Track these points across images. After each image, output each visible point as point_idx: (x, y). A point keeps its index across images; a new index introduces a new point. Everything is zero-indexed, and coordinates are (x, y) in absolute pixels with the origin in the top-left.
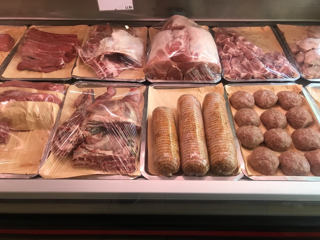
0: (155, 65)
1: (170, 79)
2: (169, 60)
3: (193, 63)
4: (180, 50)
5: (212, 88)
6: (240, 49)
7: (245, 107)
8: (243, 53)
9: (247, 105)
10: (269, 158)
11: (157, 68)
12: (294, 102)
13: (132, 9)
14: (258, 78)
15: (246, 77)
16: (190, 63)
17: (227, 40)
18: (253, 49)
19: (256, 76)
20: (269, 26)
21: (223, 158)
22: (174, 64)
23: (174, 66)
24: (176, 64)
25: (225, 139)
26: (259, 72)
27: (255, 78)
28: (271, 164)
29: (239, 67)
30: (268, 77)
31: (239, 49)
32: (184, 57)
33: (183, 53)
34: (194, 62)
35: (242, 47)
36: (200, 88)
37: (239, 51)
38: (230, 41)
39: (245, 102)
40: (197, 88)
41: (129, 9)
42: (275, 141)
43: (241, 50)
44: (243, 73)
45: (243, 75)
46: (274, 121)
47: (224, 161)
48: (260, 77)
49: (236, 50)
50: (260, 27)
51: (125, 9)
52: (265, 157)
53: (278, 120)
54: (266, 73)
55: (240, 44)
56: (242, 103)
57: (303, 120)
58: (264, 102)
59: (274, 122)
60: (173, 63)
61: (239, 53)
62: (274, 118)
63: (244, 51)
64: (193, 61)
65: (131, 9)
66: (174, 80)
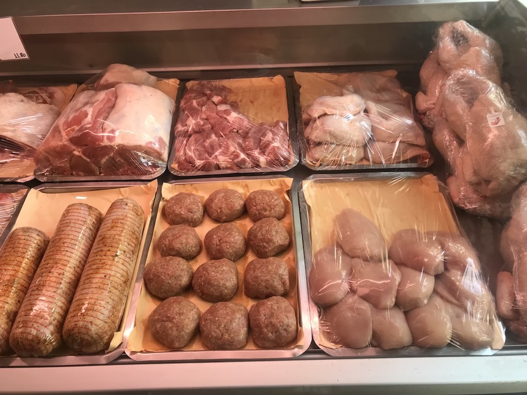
0: (46, 152)
1: (78, 175)
2: (66, 143)
3: (106, 147)
4: (83, 126)
5: (141, 188)
6: (206, 119)
7: (183, 222)
8: (210, 125)
9: (185, 218)
10: (174, 318)
11: (50, 157)
12: (266, 210)
13: (27, 57)
14: (227, 168)
15: (203, 168)
16: (100, 148)
17: (192, 103)
18: (228, 118)
19: (223, 165)
20: (282, 76)
21: (76, 323)
22: (76, 149)
23: (76, 153)
24: (80, 149)
25: (97, 286)
26: (227, 158)
27: (221, 168)
28: (174, 329)
29: (197, 150)
30: (242, 166)
31: (203, 119)
32: (89, 138)
33: (87, 131)
34: (107, 145)
35: (208, 116)
36: (121, 189)
37: (202, 123)
38: (198, 105)
39: (182, 212)
40: (118, 189)
41: (21, 58)
42: (202, 283)
43: (206, 121)
44: (199, 161)
45: (199, 163)
46: (218, 245)
47: (76, 330)
48: (229, 166)
49: (199, 120)
50: (266, 78)
51: (14, 58)
52: (168, 317)
53: (224, 244)
54: (239, 159)
55: (207, 110)
56: (176, 215)
57: (267, 243)
58: (217, 212)
59: (218, 247)
60: (73, 147)
61: (203, 126)
62: (219, 241)
63: (212, 121)
64: (106, 143)
65: (23, 58)
66: (85, 176)
